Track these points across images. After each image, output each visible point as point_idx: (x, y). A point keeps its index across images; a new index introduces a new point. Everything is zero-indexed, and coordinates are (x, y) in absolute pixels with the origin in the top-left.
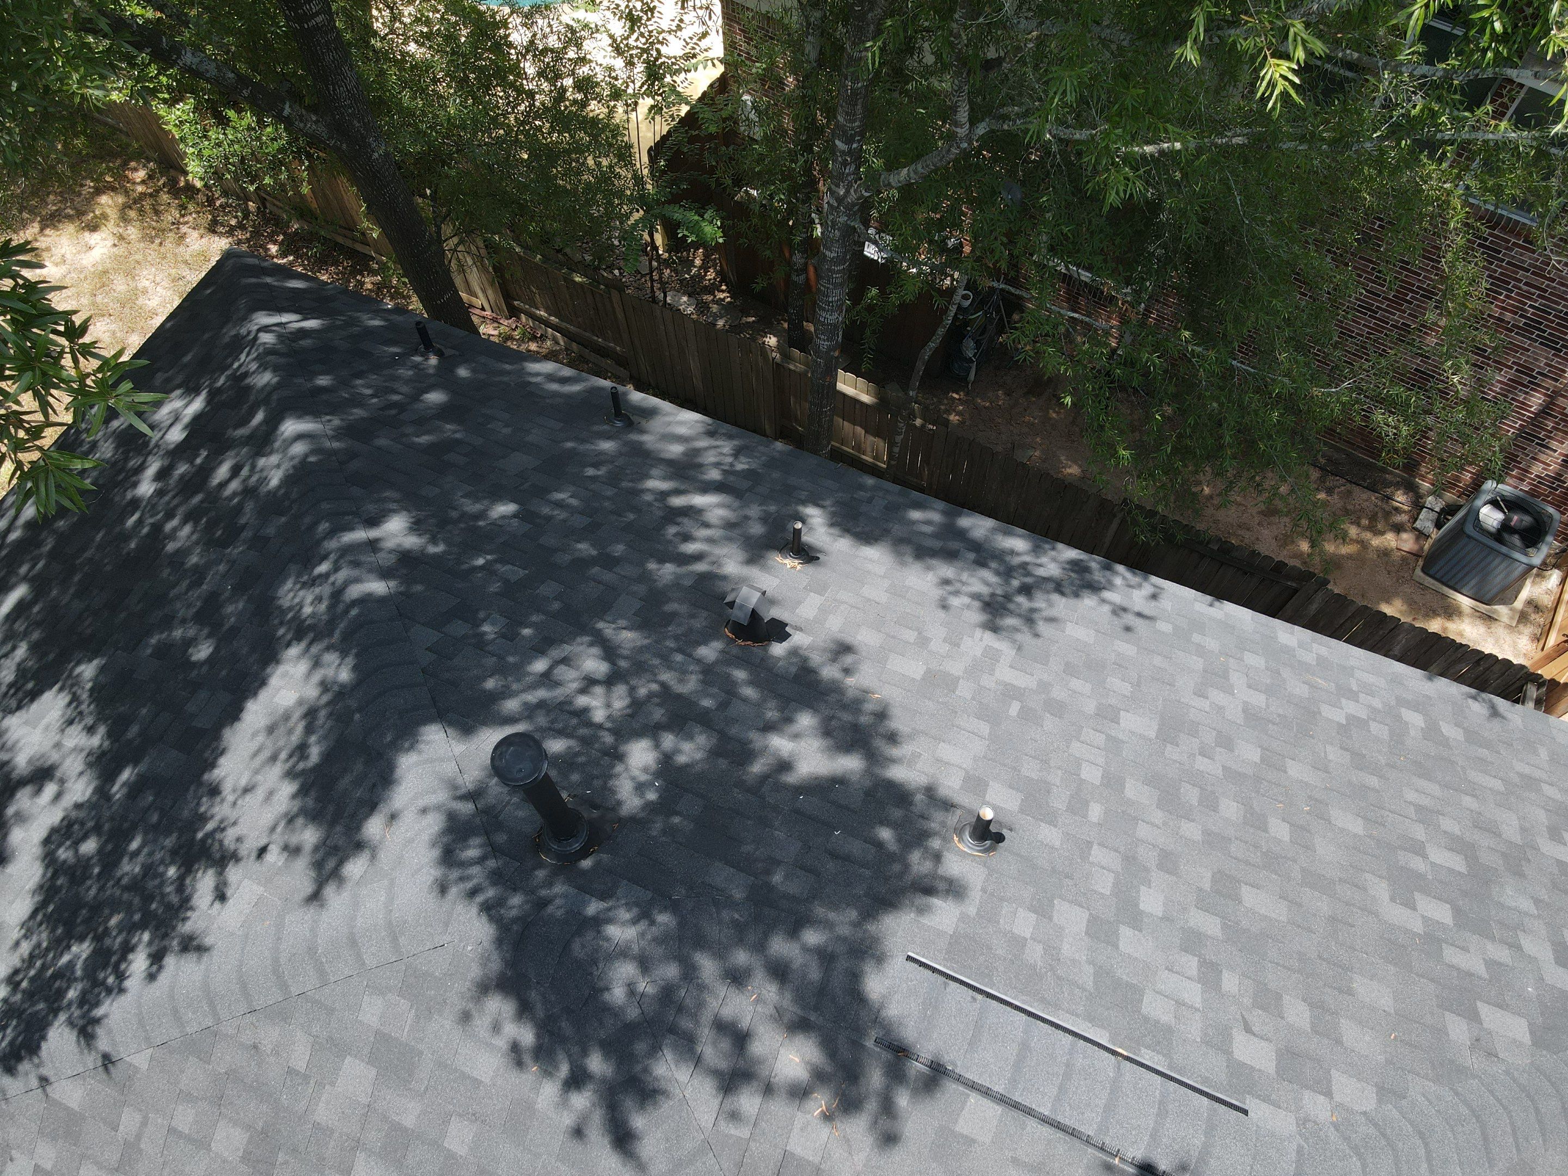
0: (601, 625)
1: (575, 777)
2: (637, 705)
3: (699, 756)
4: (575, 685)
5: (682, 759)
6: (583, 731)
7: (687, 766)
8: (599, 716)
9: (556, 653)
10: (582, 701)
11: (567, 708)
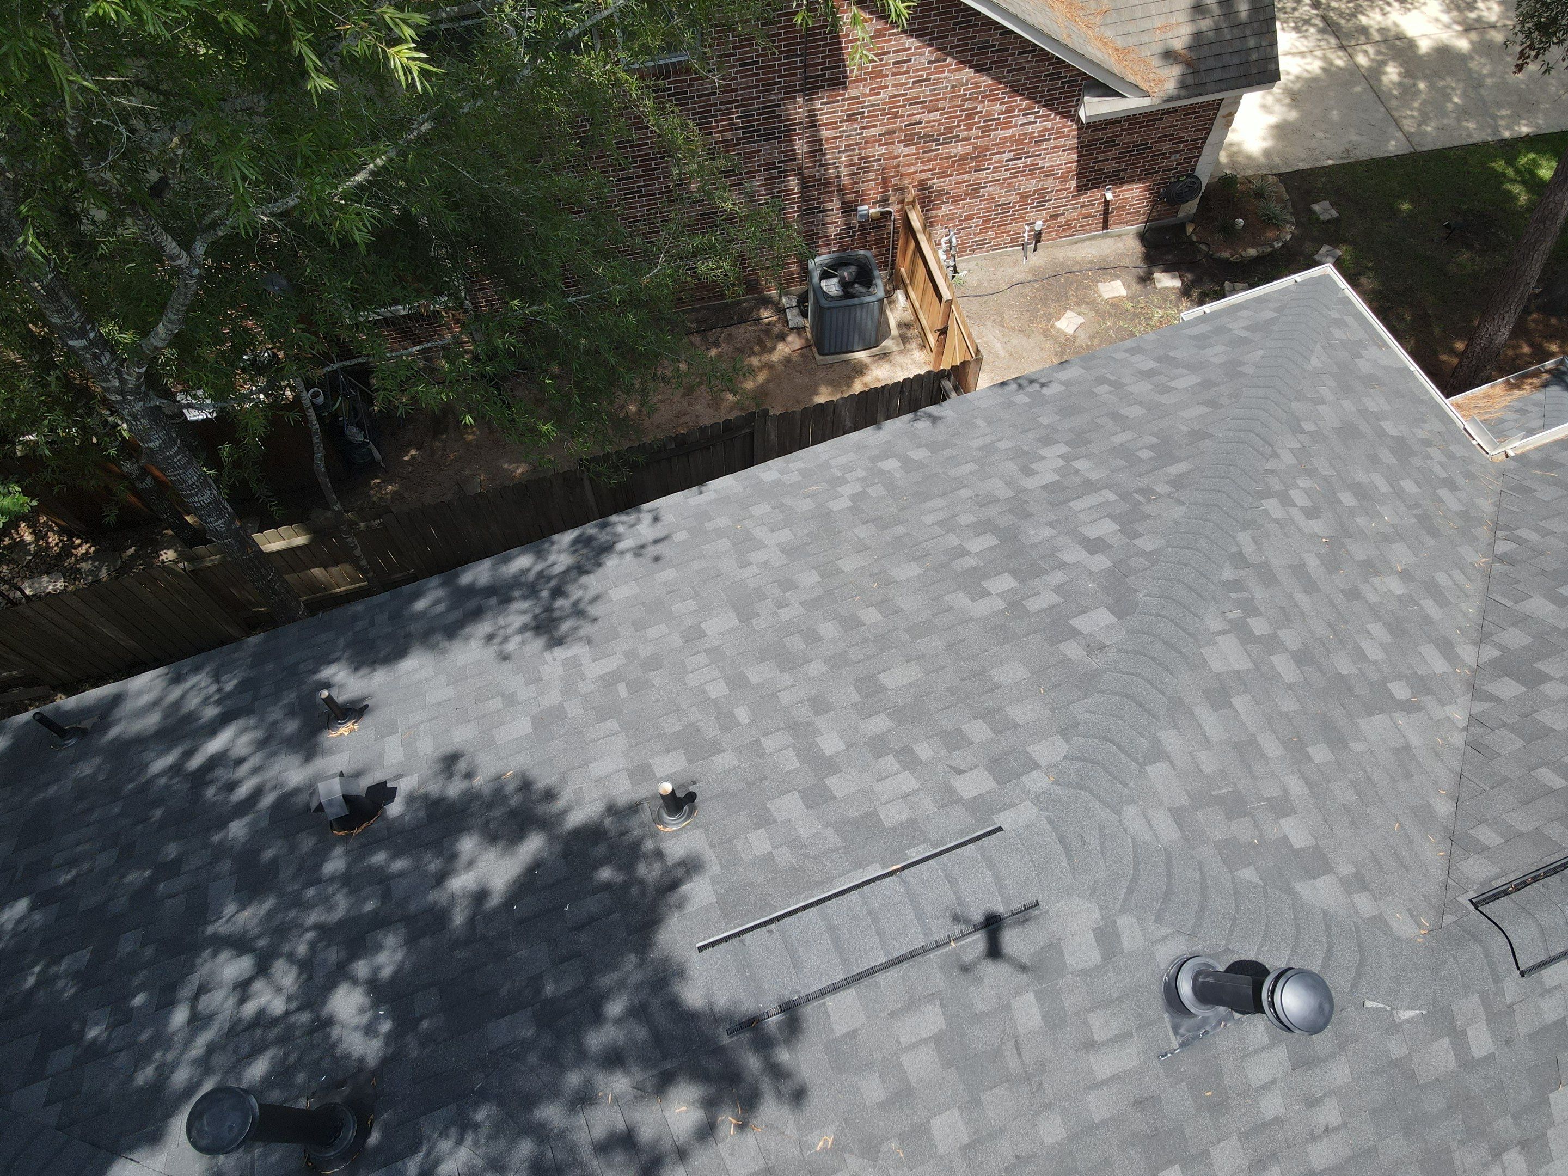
0: (210, 930)
1: (300, 1078)
2: (306, 966)
3: (399, 956)
4: (231, 1002)
5: (387, 972)
6: (273, 1034)
7: (396, 973)
8: (278, 1006)
9: (186, 992)
10: (250, 1009)
11: (240, 1028)
